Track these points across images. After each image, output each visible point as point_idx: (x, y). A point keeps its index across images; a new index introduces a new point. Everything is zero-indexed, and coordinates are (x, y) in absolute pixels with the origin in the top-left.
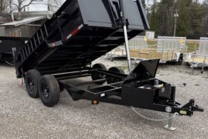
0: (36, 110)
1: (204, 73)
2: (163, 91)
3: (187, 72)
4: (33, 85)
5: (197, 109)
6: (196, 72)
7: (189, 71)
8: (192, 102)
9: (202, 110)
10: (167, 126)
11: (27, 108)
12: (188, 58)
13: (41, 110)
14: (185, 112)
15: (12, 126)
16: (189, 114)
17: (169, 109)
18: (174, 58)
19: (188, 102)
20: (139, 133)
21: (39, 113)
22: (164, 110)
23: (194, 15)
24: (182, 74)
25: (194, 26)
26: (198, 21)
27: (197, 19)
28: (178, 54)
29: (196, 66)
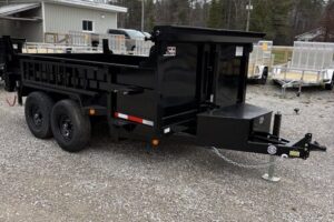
0: (50, 159)
1: (302, 96)
2: (261, 122)
3: (276, 95)
4: (40, 117)
5: (316, 147)
6: (290, 94)
7: (279, 93)
8: (308, 137)
9: (324, 149)
10: (266, 176)
11: (34, 155)
12: (277, 74)
13: (59, 158)
14: (298, 154)
15: (16, 185)
16: (304, 155)
17: (272, 149)
18: (255, 74)
19: (302, 137)
20: (227, 188)
21: (58, 163)
22: (264, 151)
23: (277, 8)
24: (269, 98)
25: (276, 25)
26: (281, 17)
27: (280, 13)
28: (262, 68)
29: (290, 85)
